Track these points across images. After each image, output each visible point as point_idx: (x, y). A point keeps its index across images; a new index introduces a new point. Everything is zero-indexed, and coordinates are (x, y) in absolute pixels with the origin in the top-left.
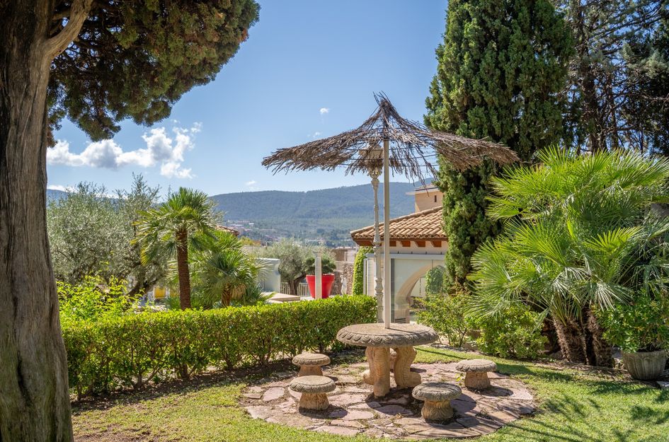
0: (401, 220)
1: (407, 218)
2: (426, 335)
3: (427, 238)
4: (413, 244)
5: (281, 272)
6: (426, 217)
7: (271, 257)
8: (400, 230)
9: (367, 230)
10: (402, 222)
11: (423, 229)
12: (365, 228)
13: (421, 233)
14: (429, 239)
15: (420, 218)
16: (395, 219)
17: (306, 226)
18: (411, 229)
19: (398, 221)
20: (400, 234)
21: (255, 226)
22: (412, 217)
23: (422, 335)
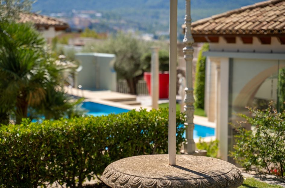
0: (244, 11)
1: (251, 9)
2: (221, 179)
3: (272, 33)
4: (256, 40)
5: (116, 69)
6: (275, 8)
7: (107, 52)
8: (241, 23)
9: (202, 24)
10: (244, 14)
11: (268, 22)
12: (201, 21)
13: (264, 28)
14: (275, 35)
15: (268, 8)
16: (237, 10)
17: (157, 17)
18: (254, 23)
19: (240, 12)
20: (240, 28)
21: (103, 17)
22: (257, 7)
23: (216, 179)
